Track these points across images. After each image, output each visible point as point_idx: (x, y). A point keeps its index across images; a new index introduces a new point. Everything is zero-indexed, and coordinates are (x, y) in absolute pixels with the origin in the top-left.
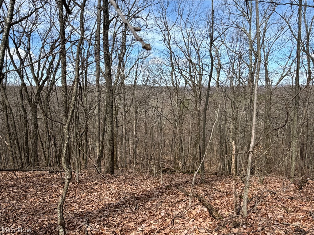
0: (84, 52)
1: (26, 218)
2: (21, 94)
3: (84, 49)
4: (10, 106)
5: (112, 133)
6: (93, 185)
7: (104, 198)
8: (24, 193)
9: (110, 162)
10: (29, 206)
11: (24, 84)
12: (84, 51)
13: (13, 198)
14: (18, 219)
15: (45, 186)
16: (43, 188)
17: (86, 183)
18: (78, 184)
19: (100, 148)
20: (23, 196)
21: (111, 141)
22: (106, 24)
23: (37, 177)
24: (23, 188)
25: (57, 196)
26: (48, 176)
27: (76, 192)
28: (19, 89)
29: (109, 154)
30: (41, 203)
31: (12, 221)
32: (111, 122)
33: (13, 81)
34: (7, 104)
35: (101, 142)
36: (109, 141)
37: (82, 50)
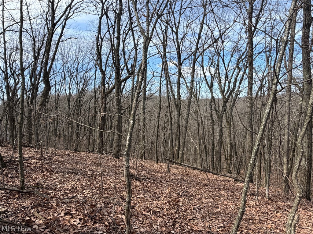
0: (271, 60)
1: (225, 219)
2: (211, 105)
3: (271, 56)
4: (201, 116)
5: (310, 150)
6: (286, 206)
7: (307, 227)
8: (218, 194)
9: (305, 185)
10: (225, 208)
11: (213, 97)
12: (271, 58)
13: (210, 196)
14: (219, 217)
15: (234, 193)
16: (233, 194)
17: (278, 202)
18: (268, 200)
19: (289, 166)
20: (217, 196)
21: (308, 159)
22: (307, 22)
23: (224, 182)
24: (216, 190)
25: (249, 206)
26: (234, 183)
27: (268, 209)
28: (210, 101)
29: (305, 175)
30: (235, 209)
31: (214, 217)
32: (309, 137)
33: (204, 95)
34: (199, 114)
35: (291, 159)
36: (306, 159)
37: (269, 57)
